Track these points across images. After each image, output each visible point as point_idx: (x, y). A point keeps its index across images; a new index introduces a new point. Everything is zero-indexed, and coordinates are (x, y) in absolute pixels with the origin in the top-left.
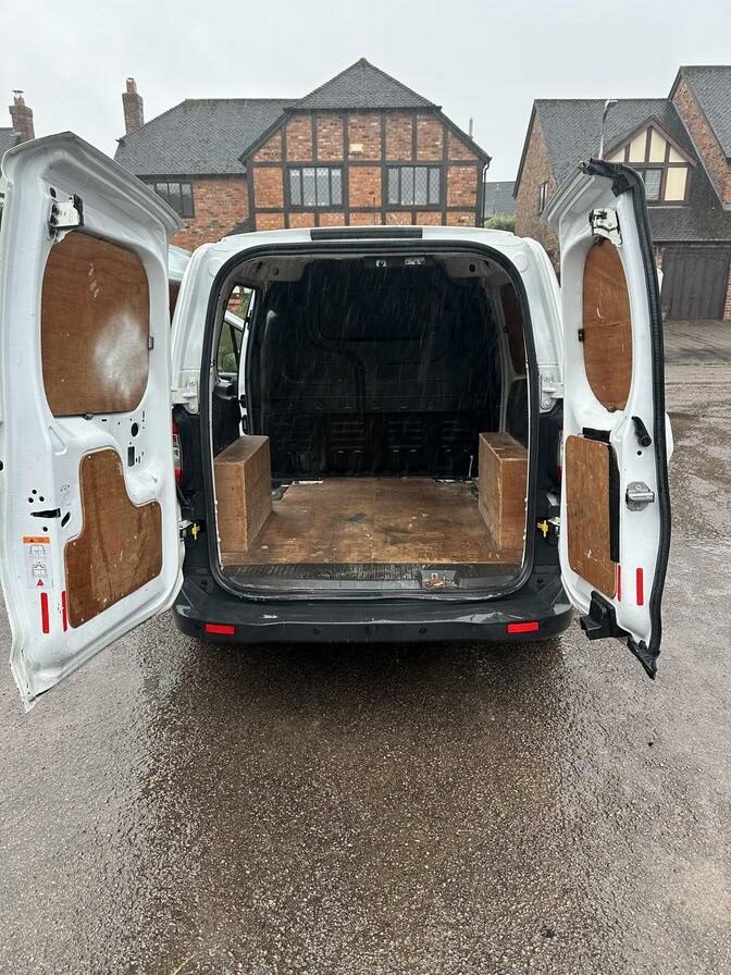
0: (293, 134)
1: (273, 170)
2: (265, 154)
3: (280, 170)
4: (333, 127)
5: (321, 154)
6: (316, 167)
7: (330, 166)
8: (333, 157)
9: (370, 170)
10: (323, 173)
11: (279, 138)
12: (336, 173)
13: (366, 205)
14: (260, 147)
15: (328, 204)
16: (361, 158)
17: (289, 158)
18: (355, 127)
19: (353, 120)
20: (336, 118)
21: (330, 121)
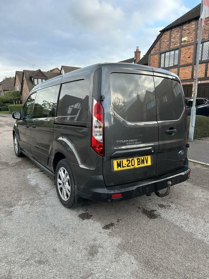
0: (163, 40)
1: (156, 56)
2: (154, 50)
3: (158, 55)
4: (177, 33)
5: (172, 45)
6: (170, 51)
7: (175, 50)
8: (176, 45)
9: (189, 47)
10: (172, 53)
11: (158, 43)
12: (177, 52)
13: (186, 63)
14: (153, 48)
15: (173, 65)
16: (186, 43)
17: (161, 50)
18: (185, 30)
19: (185, 27)
20: (178, 28)
21: (176, 31)
